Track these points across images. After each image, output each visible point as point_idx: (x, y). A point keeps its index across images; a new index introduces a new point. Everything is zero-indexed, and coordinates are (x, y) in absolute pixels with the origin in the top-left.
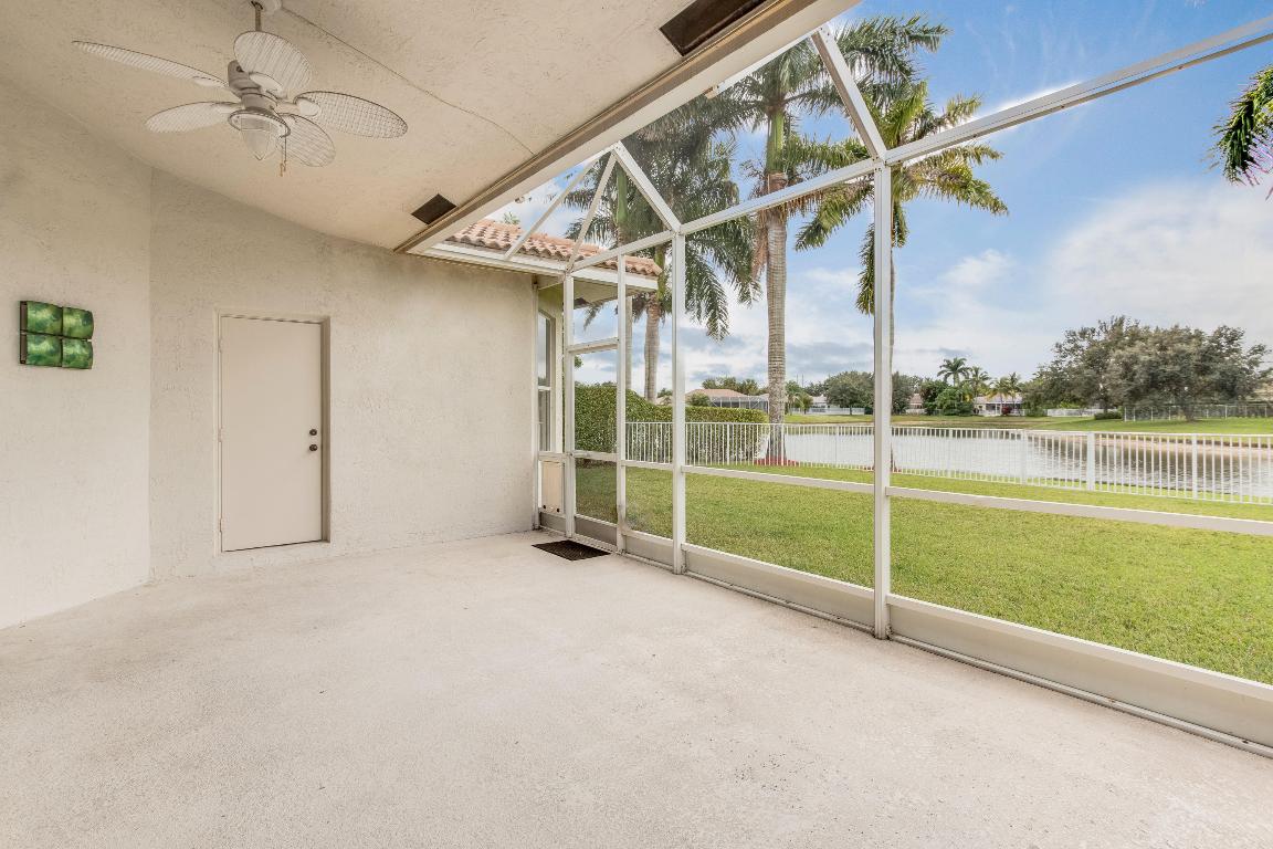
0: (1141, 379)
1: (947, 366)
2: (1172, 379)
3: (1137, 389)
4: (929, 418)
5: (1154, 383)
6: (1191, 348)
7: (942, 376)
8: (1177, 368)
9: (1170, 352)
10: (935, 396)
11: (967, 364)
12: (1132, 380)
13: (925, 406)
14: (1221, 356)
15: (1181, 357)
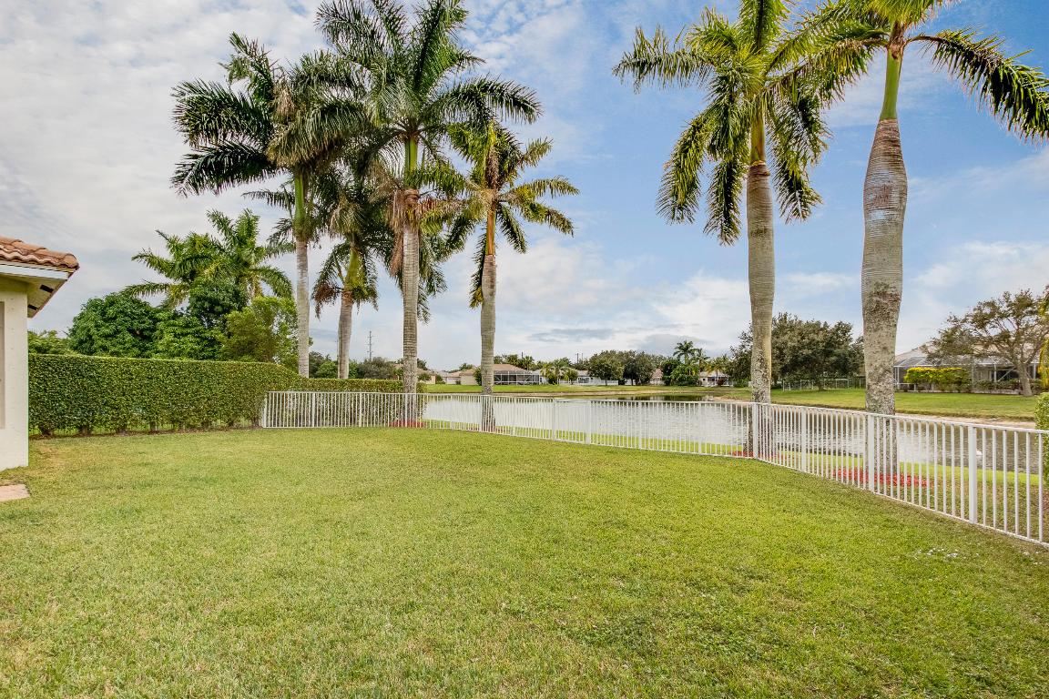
0: (788, 360)
1: (680, 348)
2: (807, 359)
3: (786, 366)
4: (666, 388)
5: (795, 364)
6: (820, 337)
7: (676, 355)
8: (810, 352)
9: (806, 341)
10: (671, 371)
11: (695, 346)
12: (783, 360)
13: (663, 379)
14: (838, 343)
15: (812, 344)
